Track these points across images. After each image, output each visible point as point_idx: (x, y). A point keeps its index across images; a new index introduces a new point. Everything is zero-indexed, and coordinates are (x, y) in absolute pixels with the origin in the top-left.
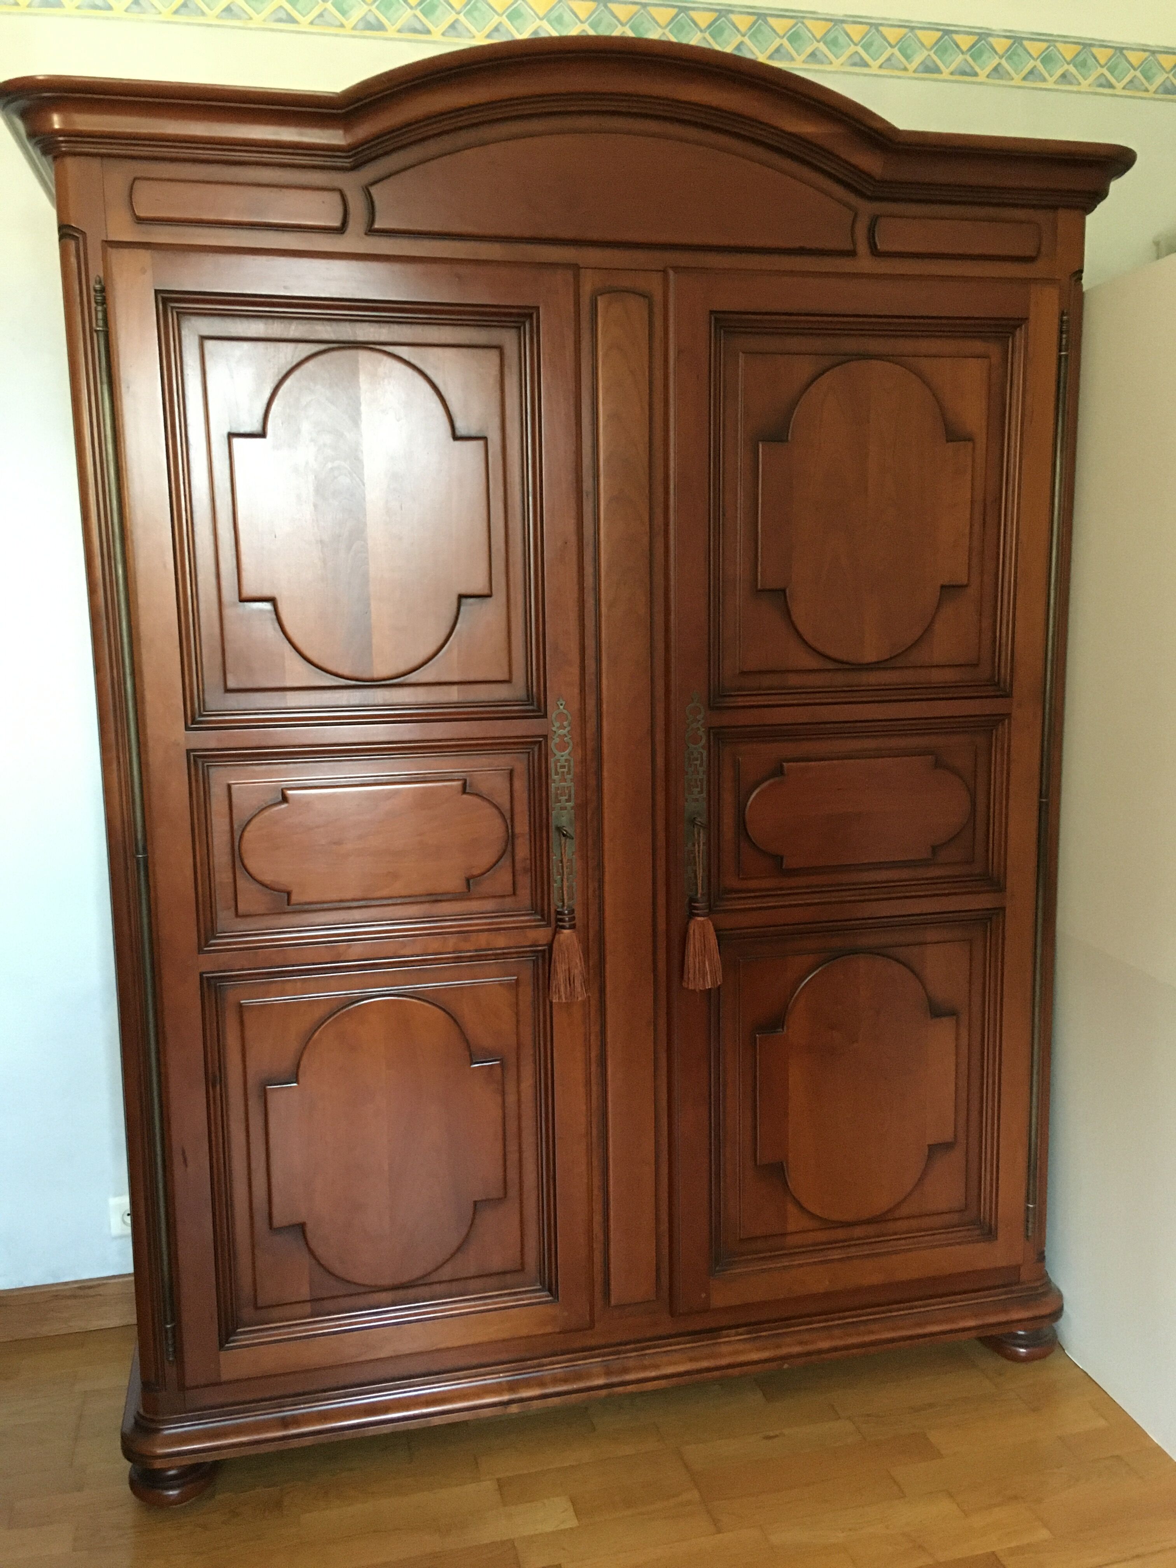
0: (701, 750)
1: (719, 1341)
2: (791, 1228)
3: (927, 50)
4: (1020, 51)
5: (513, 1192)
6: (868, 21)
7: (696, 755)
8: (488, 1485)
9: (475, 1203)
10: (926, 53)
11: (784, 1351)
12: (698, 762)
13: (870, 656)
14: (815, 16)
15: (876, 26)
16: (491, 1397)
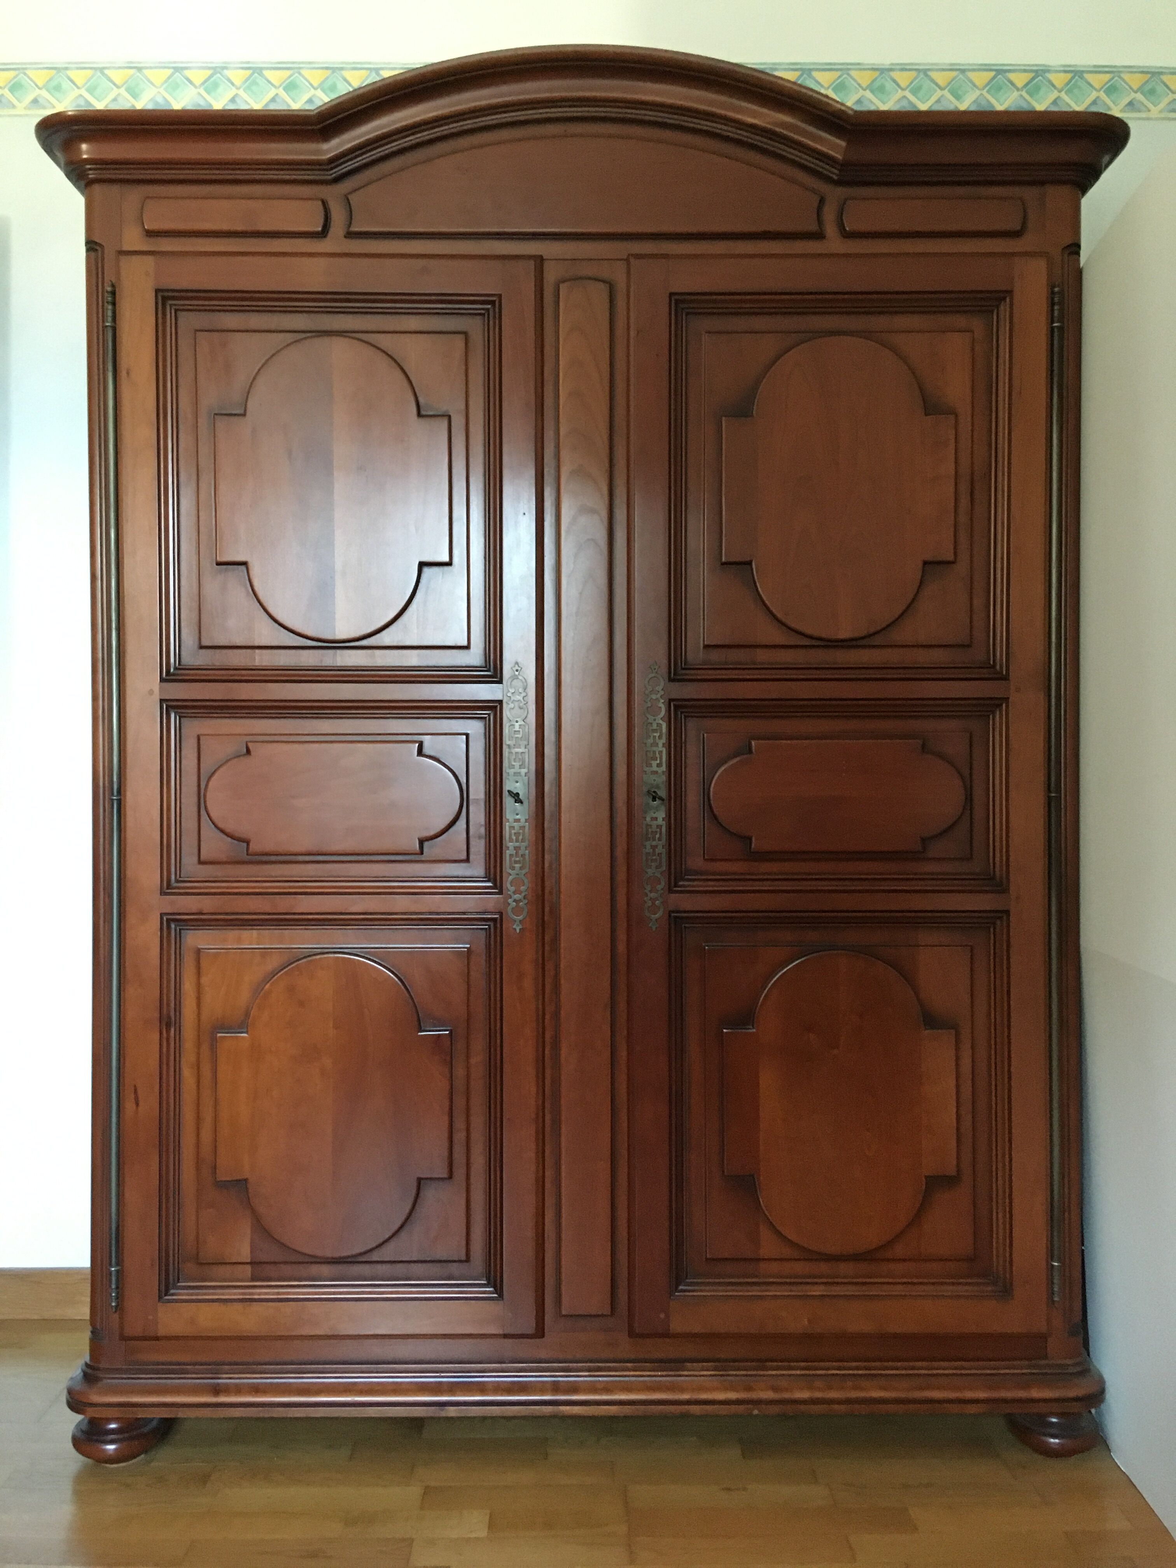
0: (661, 722)
1: (682, 1373)
2: (764, 1252)
3: (979, 89)
4: (1081, 83)
5: (459, 1172)
6: (917, 67)
7: (655, 726)
8: (414, 1492)
9: (419, 1180)
10: (978, 93)
11: (754, 1395)
12: (657, 735)
13: (844, 633)
14: (860, 67)
15: (925, 72)
16: (428, 1396)
